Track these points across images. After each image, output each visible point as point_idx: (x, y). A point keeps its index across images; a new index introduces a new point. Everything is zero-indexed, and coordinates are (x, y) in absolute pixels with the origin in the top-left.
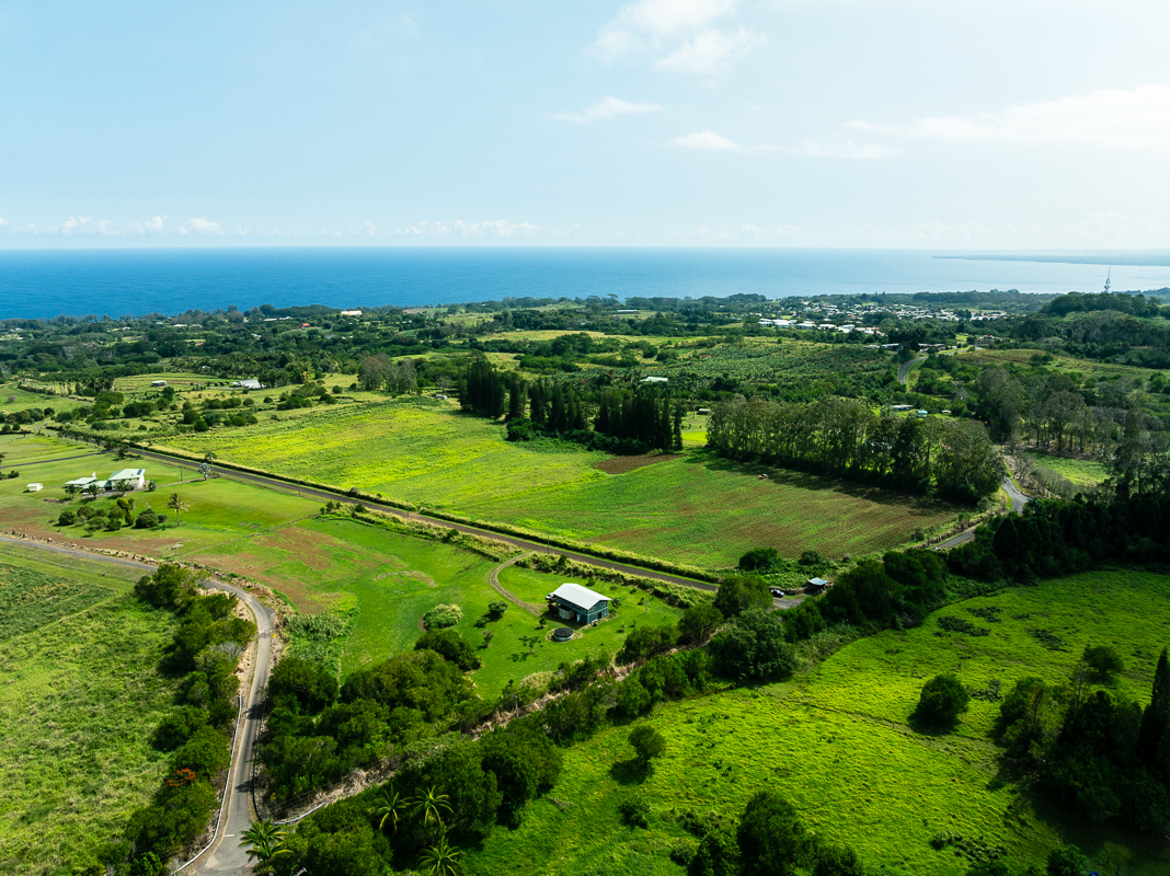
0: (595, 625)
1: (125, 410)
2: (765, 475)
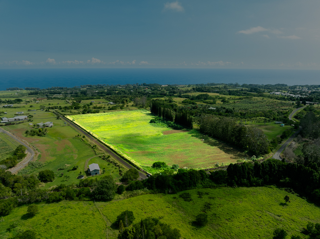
0: (93, 176)
1: (74, 108)
2: (203, 140)
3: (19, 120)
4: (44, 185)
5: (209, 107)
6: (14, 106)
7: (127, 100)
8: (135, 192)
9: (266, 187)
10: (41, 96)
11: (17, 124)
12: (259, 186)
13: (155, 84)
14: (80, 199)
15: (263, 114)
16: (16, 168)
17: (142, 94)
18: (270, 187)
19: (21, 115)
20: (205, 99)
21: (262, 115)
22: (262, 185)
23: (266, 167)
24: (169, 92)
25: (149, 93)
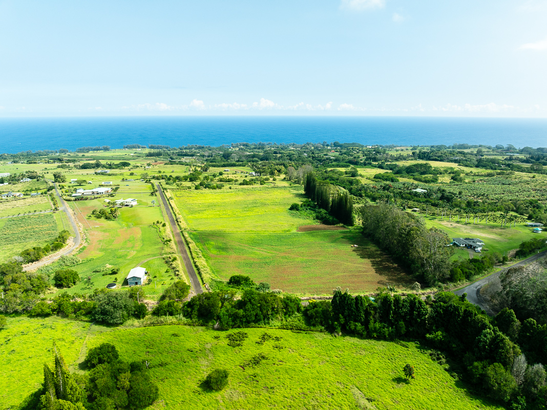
0: (130, 286)
2: (355, 245)
3: (98, 193)
4: (55, 292)
5: (417, 187)
6: (110, 173)
7: (281, 170)
8: (162, 319)
9: (397, 343)
10: (164, 158)
11: (91, 199)
12: (385, 339)
13: (353, 144)
14: (77, 318)
15: (512, 206)
16: (40, 262)
17: (318, 160)
18: (404, 346)
19: (107, 186)
20: (424, 173)
21: (509, 208)
22: (391, 338)
23: (403, 305)
24: (367, 158)
25: (331, 160)
